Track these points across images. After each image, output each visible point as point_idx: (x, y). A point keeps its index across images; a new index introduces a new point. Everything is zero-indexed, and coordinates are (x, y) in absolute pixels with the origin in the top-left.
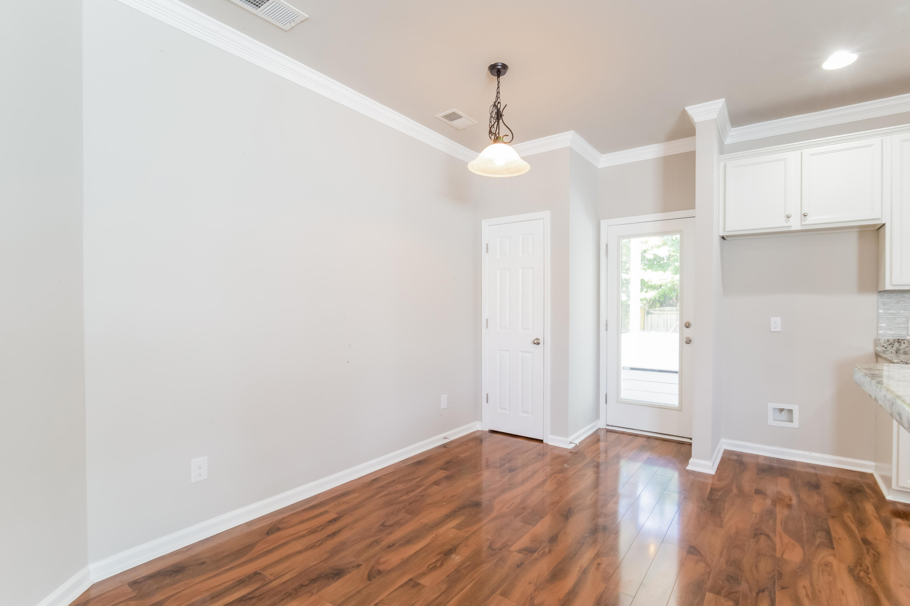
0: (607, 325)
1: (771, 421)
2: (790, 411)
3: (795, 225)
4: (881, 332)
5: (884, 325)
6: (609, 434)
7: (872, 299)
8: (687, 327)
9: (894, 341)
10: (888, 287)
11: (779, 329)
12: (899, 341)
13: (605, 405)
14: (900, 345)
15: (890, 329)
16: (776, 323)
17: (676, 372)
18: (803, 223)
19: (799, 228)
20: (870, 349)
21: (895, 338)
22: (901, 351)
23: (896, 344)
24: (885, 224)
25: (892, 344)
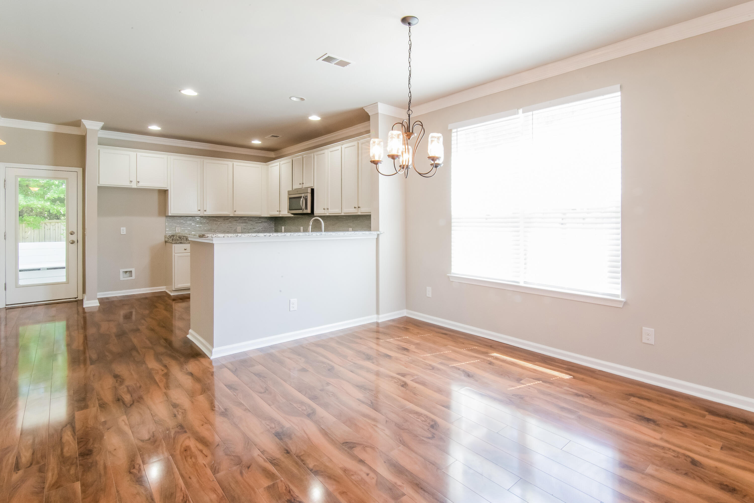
0: (5, 236)
1: (122, 278)
2: (131, 272)
3: (134, 185)
4: (167, 232)
5: (168, 230)
6: (8, 310)
7: (163, 219)
8: (72, 234)
9: (172, 236)
10: (170, 215)
11: (125, 233)
12: (173, 236)
13: (5, 291)
14: (174, 237)
15: (170, 231)
16: (123, 230)
17: (64, 268)
18: (138, 185)
19: (136, 187)
20: (163, 239)
21: (172, 235)
22: (174, 240)
23: (172, 237)
24: (168, 190)
25: (171, 237)
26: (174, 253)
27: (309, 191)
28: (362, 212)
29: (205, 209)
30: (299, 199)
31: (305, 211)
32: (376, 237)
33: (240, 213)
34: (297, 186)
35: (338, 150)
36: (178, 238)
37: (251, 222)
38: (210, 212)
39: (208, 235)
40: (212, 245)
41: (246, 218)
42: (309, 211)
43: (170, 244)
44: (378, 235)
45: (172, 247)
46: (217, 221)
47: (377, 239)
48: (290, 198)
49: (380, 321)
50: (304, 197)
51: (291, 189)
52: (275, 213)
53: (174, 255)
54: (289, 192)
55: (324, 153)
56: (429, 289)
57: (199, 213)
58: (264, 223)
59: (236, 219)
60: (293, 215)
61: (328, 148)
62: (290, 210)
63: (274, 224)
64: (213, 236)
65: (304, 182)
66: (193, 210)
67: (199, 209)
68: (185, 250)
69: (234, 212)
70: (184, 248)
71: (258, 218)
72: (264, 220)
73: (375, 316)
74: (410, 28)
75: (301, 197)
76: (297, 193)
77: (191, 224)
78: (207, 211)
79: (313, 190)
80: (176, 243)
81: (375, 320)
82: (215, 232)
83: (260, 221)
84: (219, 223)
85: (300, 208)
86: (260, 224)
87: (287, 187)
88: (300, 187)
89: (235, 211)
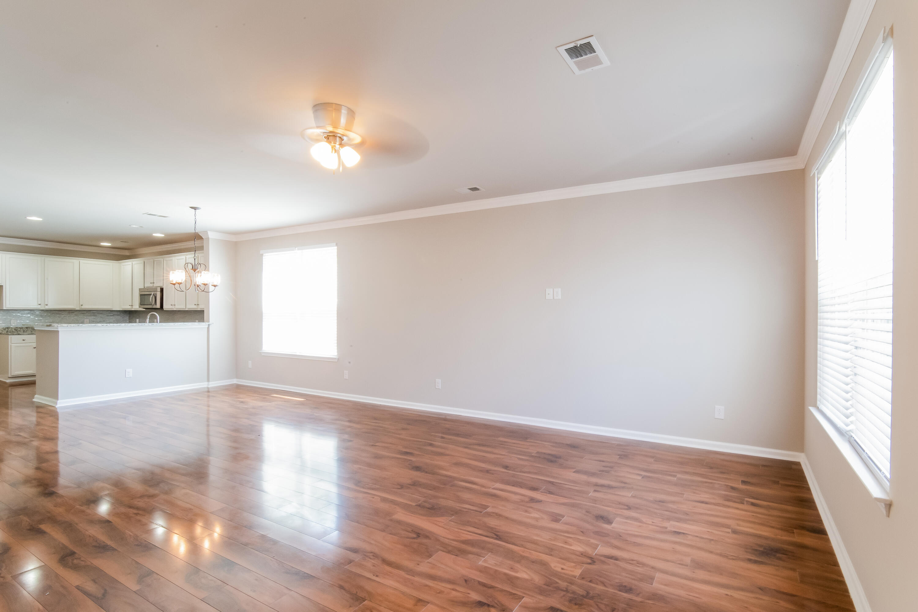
15: (4, 324)
21: (5, 327)
22: (9, 331)
23: (7, 329)
24: (3, 286)
25: (5, 329)
26: (11, 343)
27: (159, 290)
28: (201, 308)
29: (46, 304)
30: (149, 296)
31: (154, 307)
32: (207, 327)
33: (87, 306)
34: (148, 285)
35: (183, 259)
36: (13, 330)
37: (101, 315)
38: (52, 306)
39: (55, 325)
40: (58, 332)
41: (95, 312)
42: (158, 306)
43: (7, 335)
44: (209, 325)
45: (8, 339)
46: (59, 314)
47: (208, 328)
48: (141, 295)
49: (209, 386)
50: (153, 295)
51: (142, 287)
52: (128, 307)
53: (11, 345)
54: (140, 289)
55: (172, 260)
56: (250, 362)
57: (39, 307)
58: (116, 316)
59: (83, 312)
60: (144, 310)
61: (175, 256)
62: (141, 305)
63: (128, 317)
64: (58, 326)
65: (155, 282)
66: (33, 305)
67: (39, 303)
68: (24, 340)
69: (80, 306)
70: (23, 339)
71: (109, 311)
72: (116, 313)
73: (207, 383)
74: (195, 212)
75: (151, 295)
76: (147, 291)
77: (29, 317)
78: (48, 304)
79: (162, 290)
80: (13, 335)
81: (206, 386)
82: (61, 322)
83: (112, 315)
84: (62, 316)
85: (151, 304)
86: (111, 317)
87: (139, 285)
88: (151, 285)
89: (82, 305)
